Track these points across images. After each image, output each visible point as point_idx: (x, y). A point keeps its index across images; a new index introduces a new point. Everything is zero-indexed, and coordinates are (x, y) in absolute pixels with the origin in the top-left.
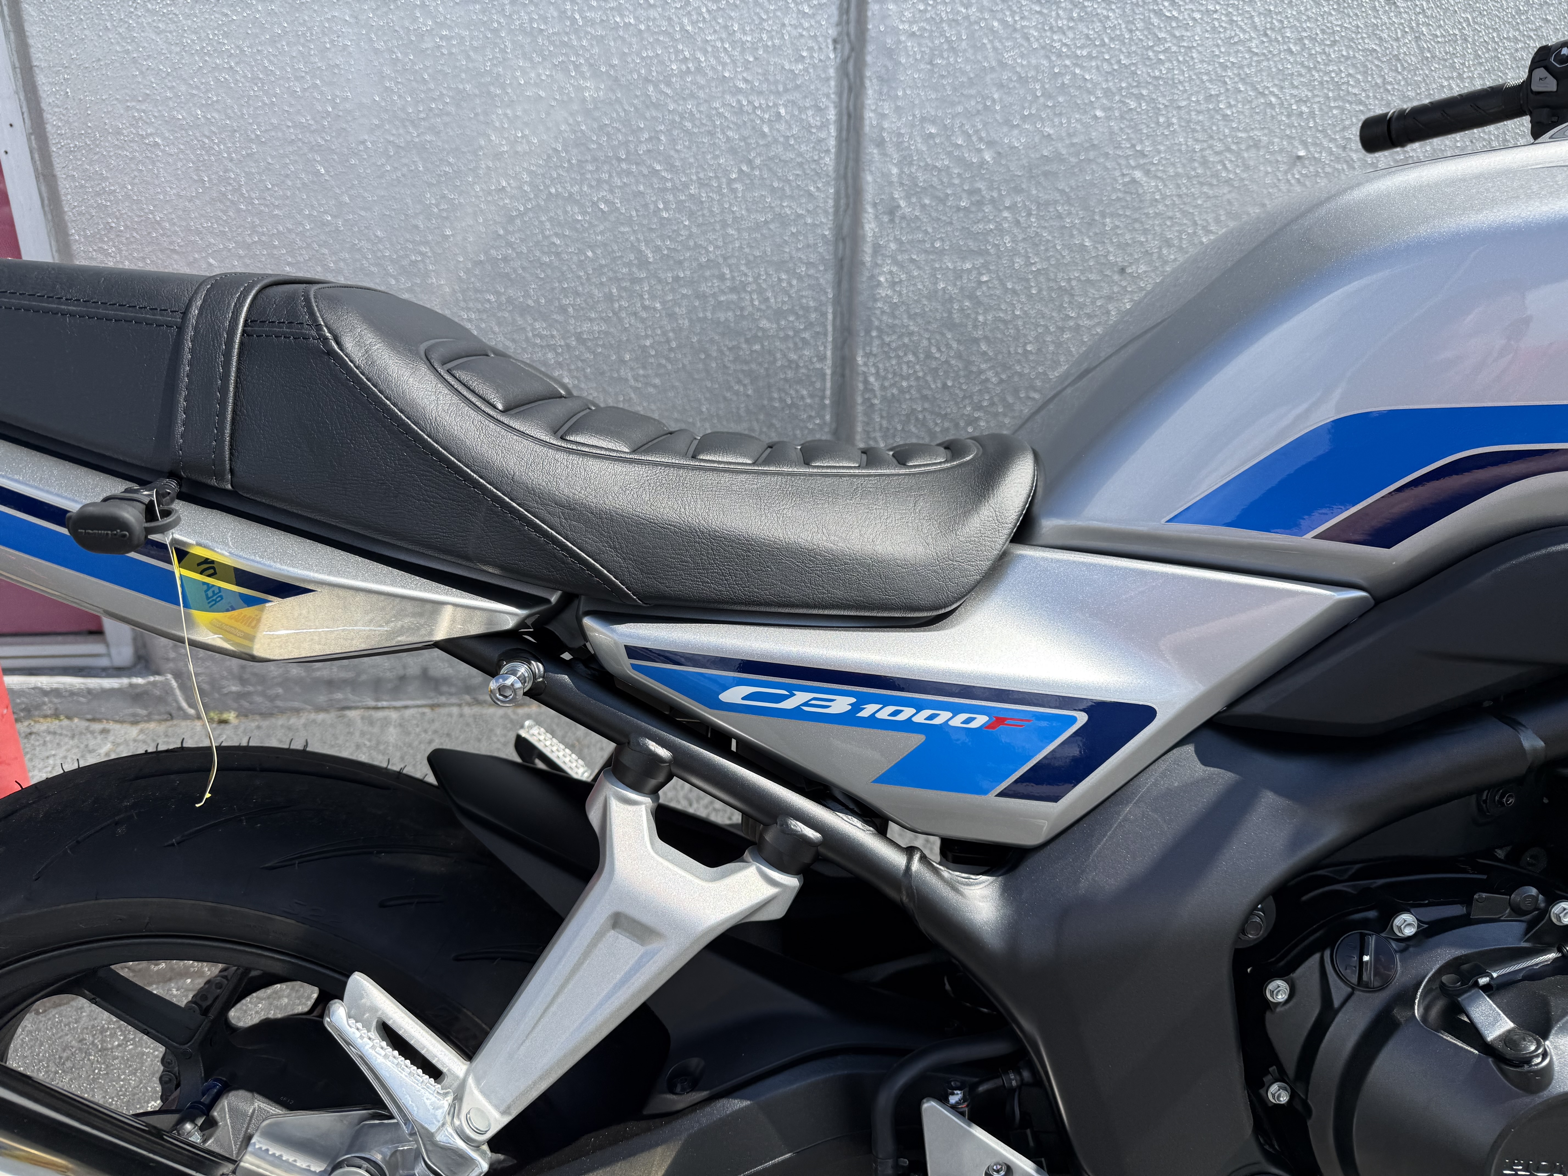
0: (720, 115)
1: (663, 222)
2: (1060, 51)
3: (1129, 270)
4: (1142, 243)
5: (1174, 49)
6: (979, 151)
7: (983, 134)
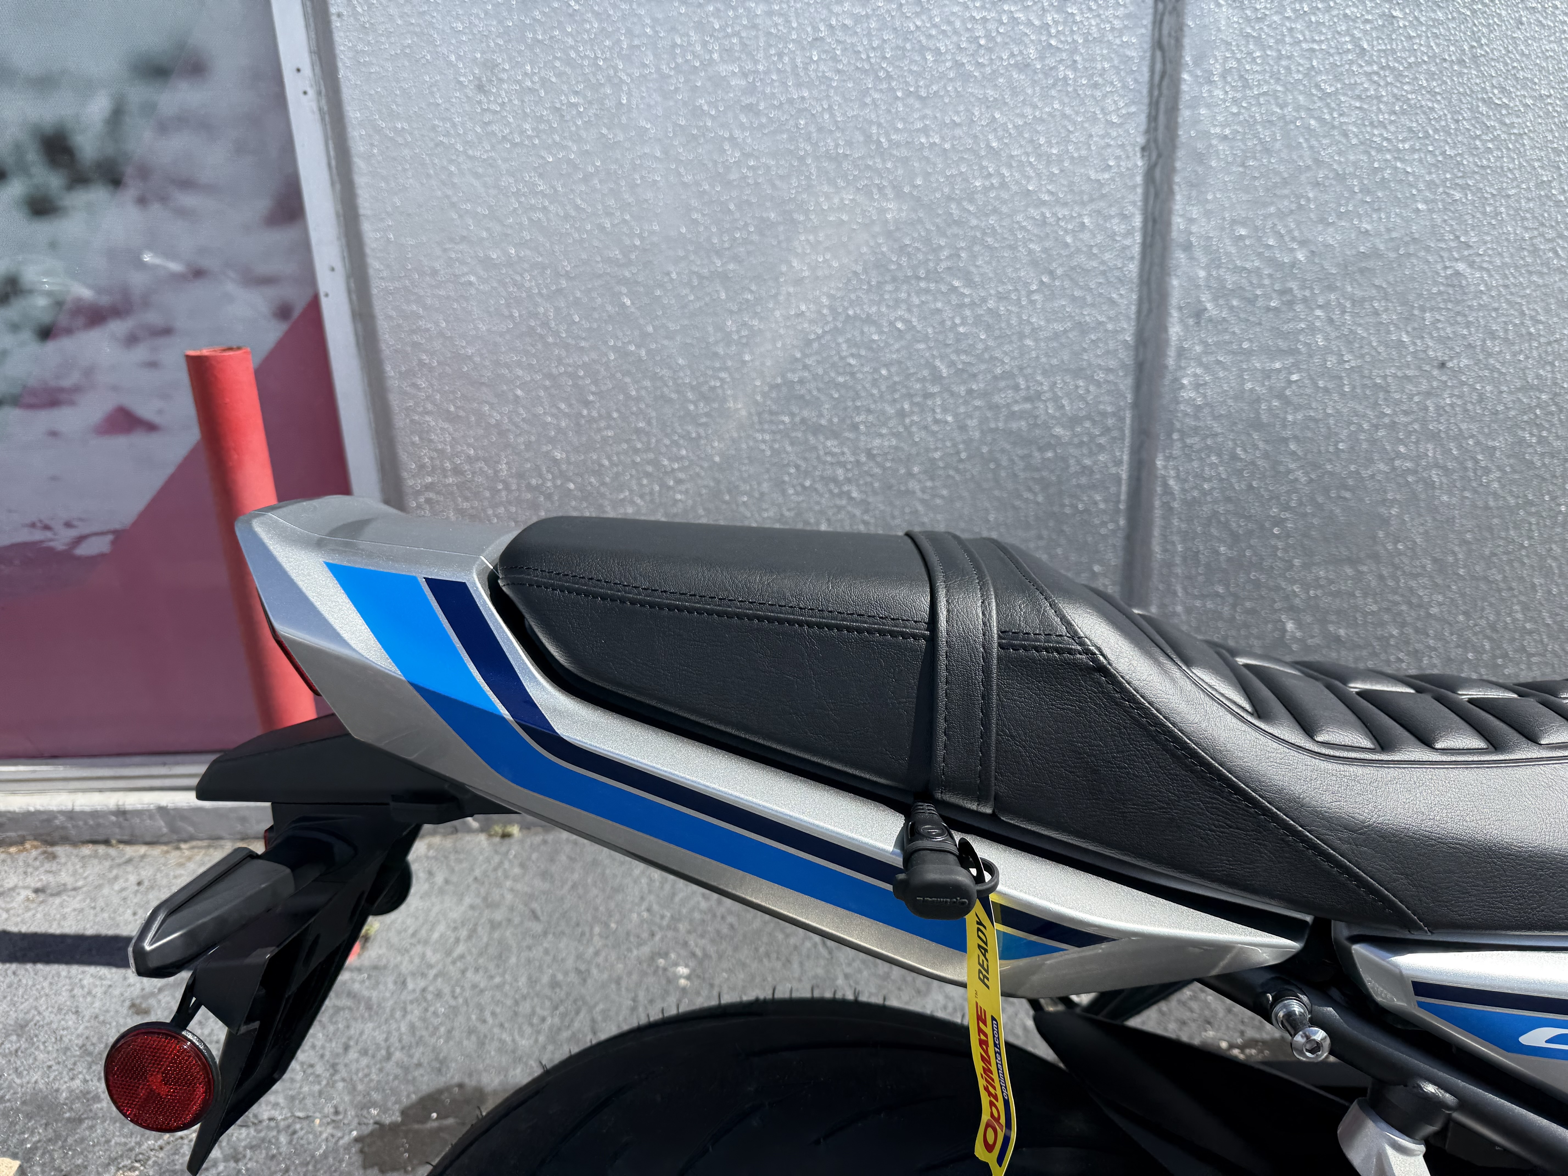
0: (1023, 228)
1: (959, 337)
2: (1381, 145)
3: (1450, 364)
4: (1464, 337)
5: (1503, 136)
6: (1292, 250)
7: (1296, 233)
